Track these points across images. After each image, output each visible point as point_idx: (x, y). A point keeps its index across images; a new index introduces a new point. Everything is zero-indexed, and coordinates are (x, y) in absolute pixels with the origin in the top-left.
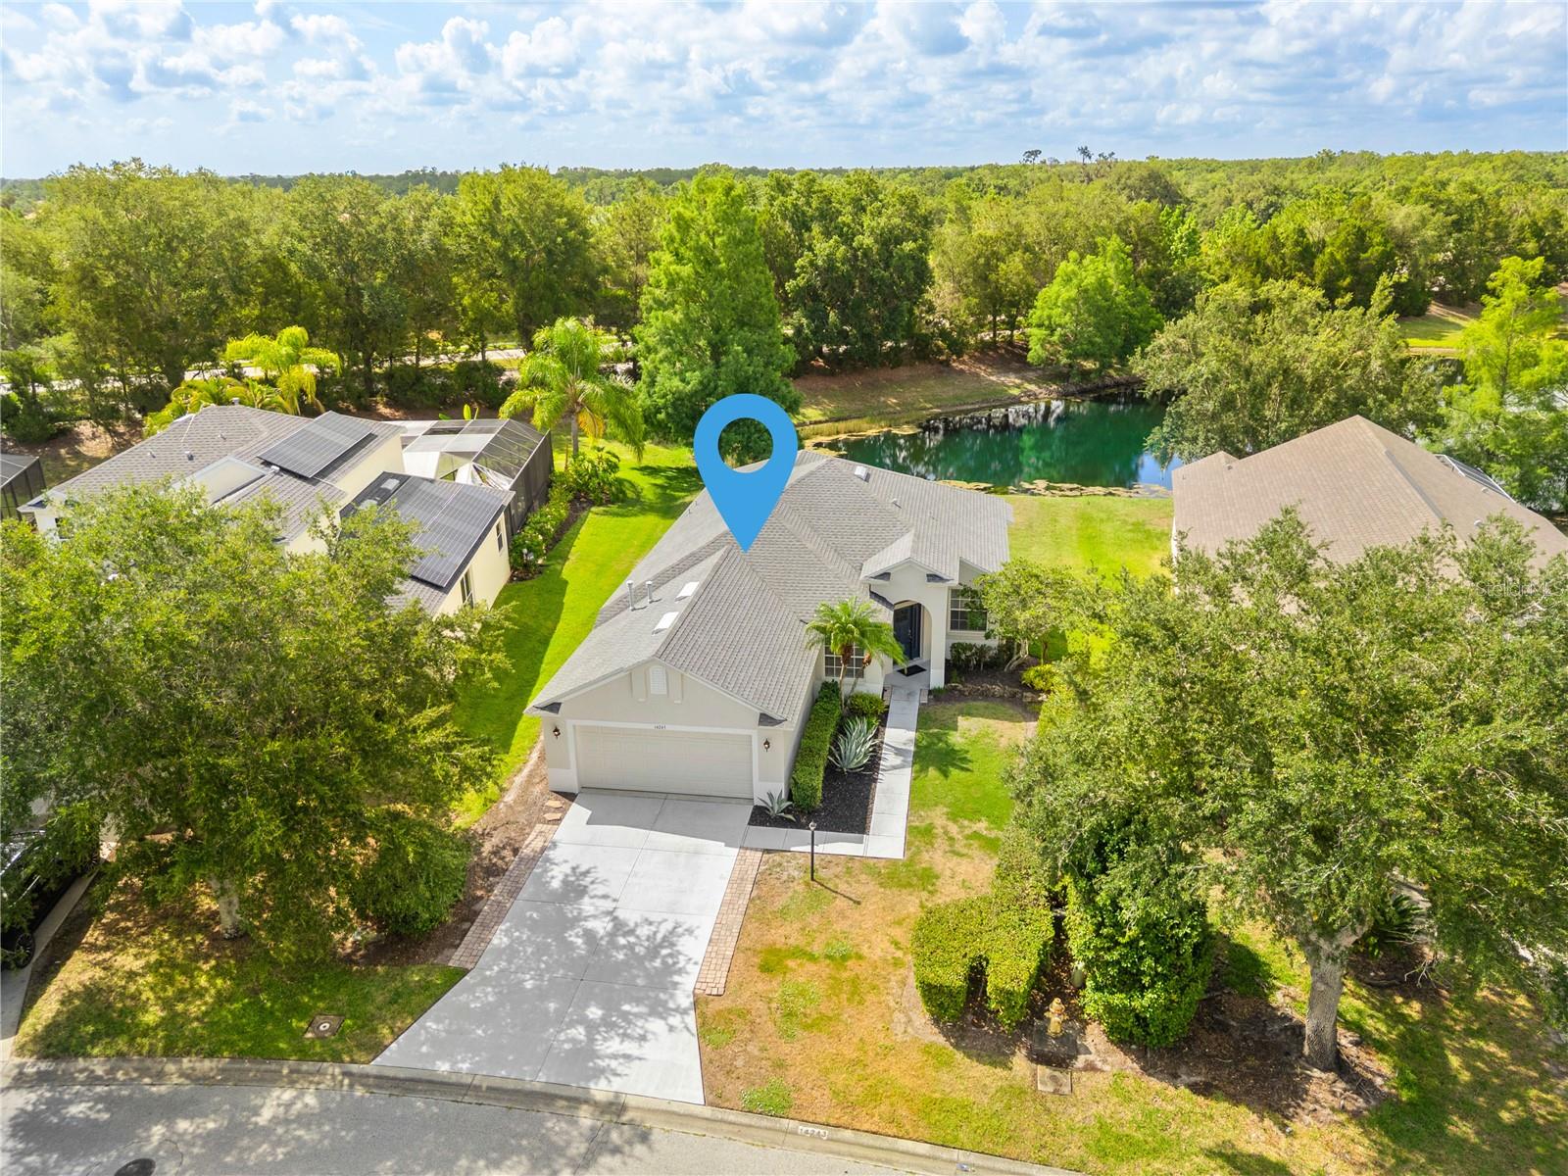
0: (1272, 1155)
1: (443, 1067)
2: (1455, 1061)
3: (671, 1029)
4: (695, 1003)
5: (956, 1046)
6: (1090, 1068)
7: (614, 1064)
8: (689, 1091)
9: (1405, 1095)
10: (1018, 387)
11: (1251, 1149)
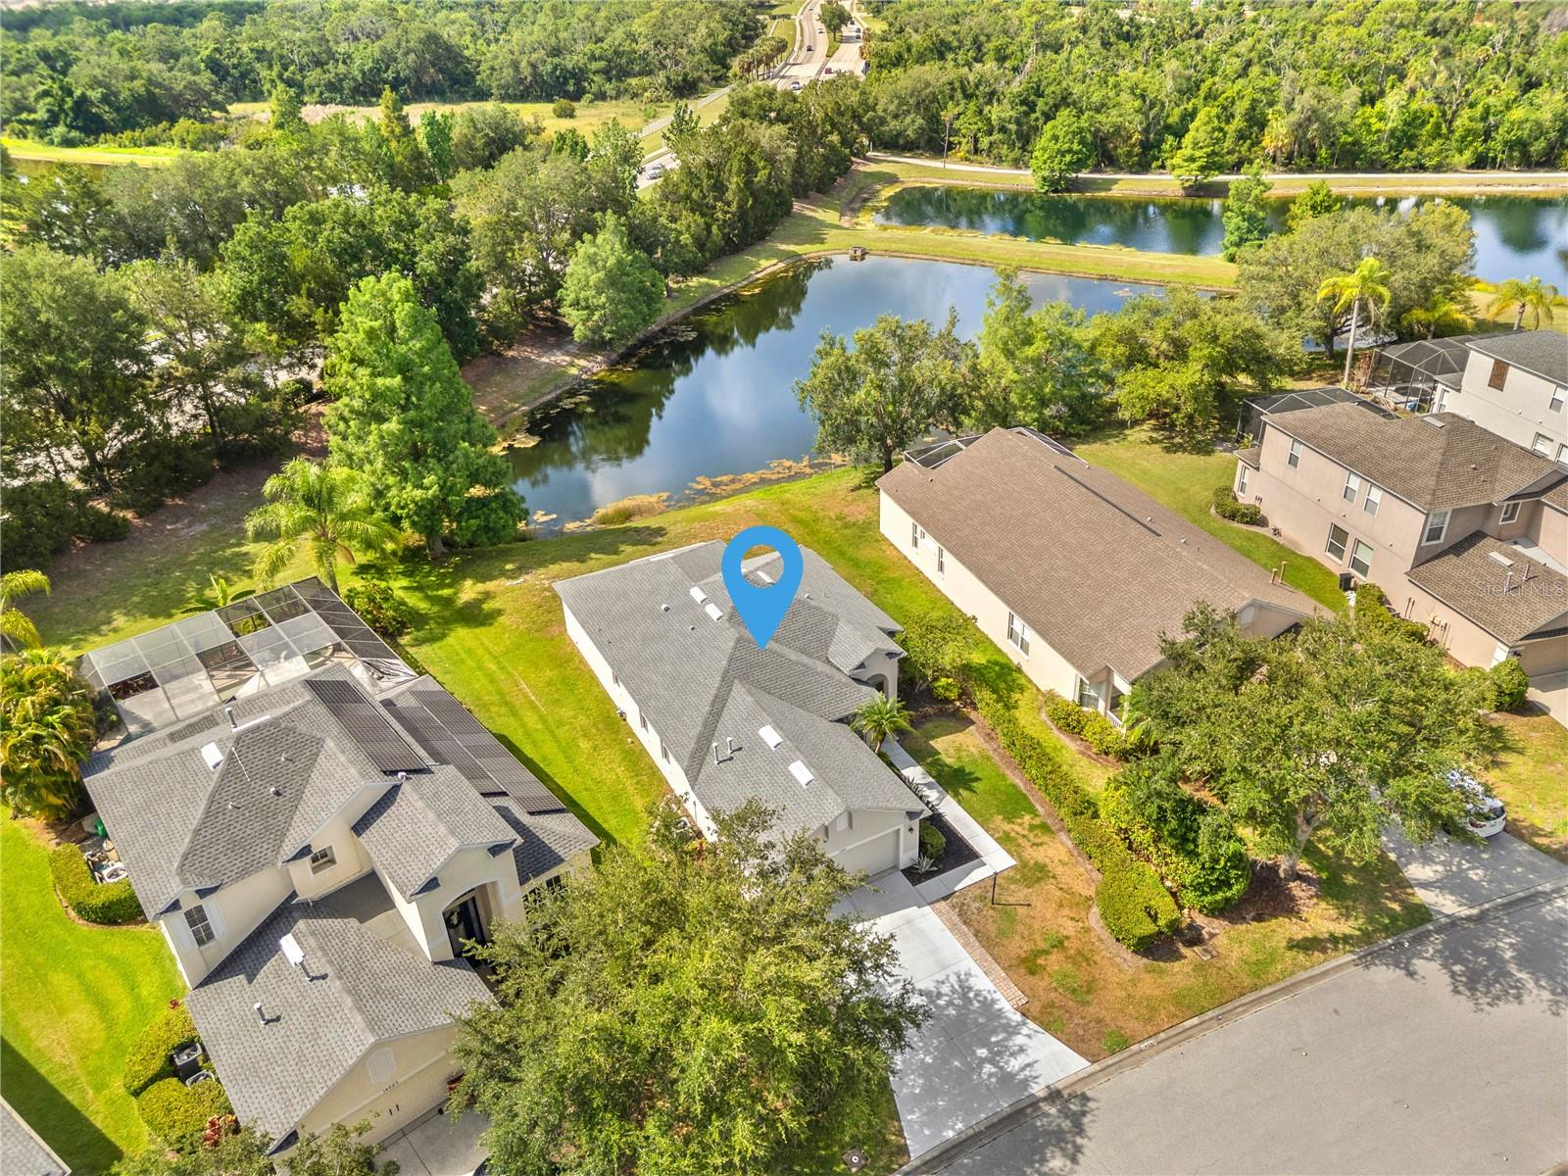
0: (1309, 935)
1: (950, 1134)
2: (1321, 846)
3: (1029, 1036)
4: (1023, 1014)
5: (1154, 959)
6: (1212, 936)
7: (1027, 1073)
8: (1077, 1062)
9: (1324, 876)
10: (572, 365)
11: (1300, 937)
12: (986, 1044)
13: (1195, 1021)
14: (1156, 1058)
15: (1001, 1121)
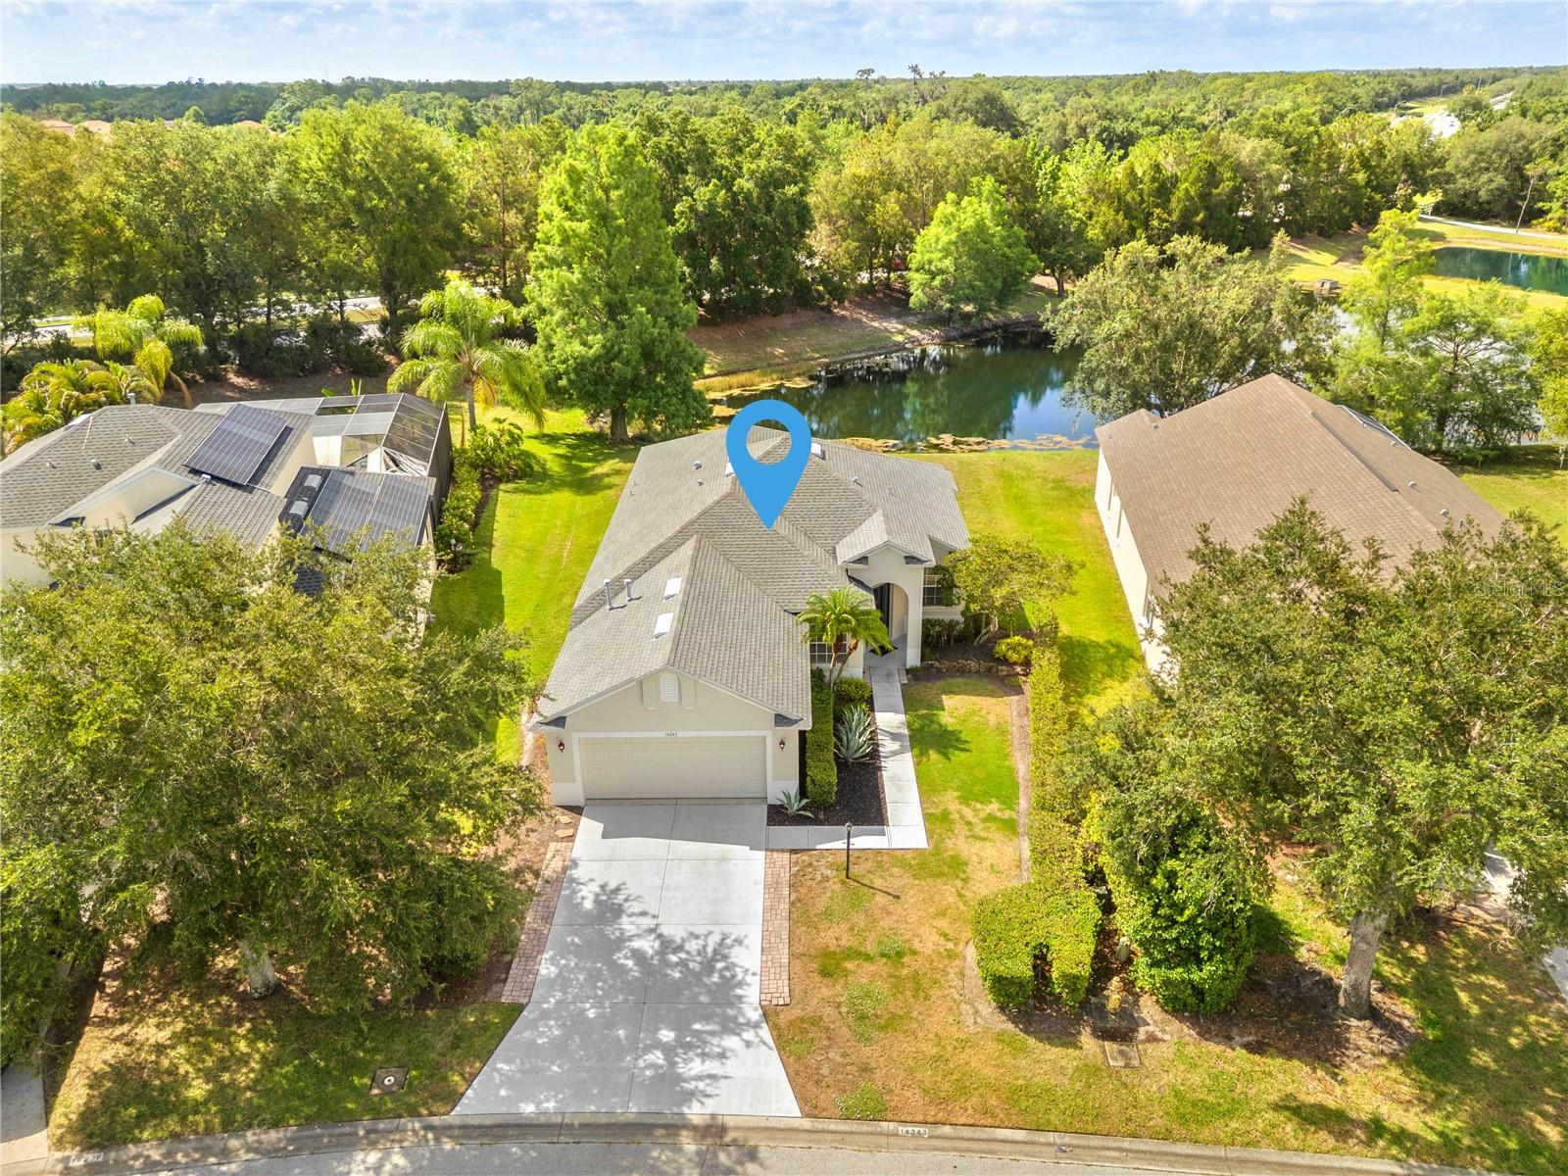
0: (1331, 1103)
1: (528, 1109)
2: (1464, 997)
3: (748, 1044)
4: (765, 1015)
5: (1026, 1031)
6: (1152, 1039)
7: (701, 1085)
8: (784, 1105)
9: (1431, 1034)
10: (901, 332)
11: (1311, 1100)
12: (682, 1028)
13: (1020, 1135)
14: (907, 1155)
15: (609, 1126)
